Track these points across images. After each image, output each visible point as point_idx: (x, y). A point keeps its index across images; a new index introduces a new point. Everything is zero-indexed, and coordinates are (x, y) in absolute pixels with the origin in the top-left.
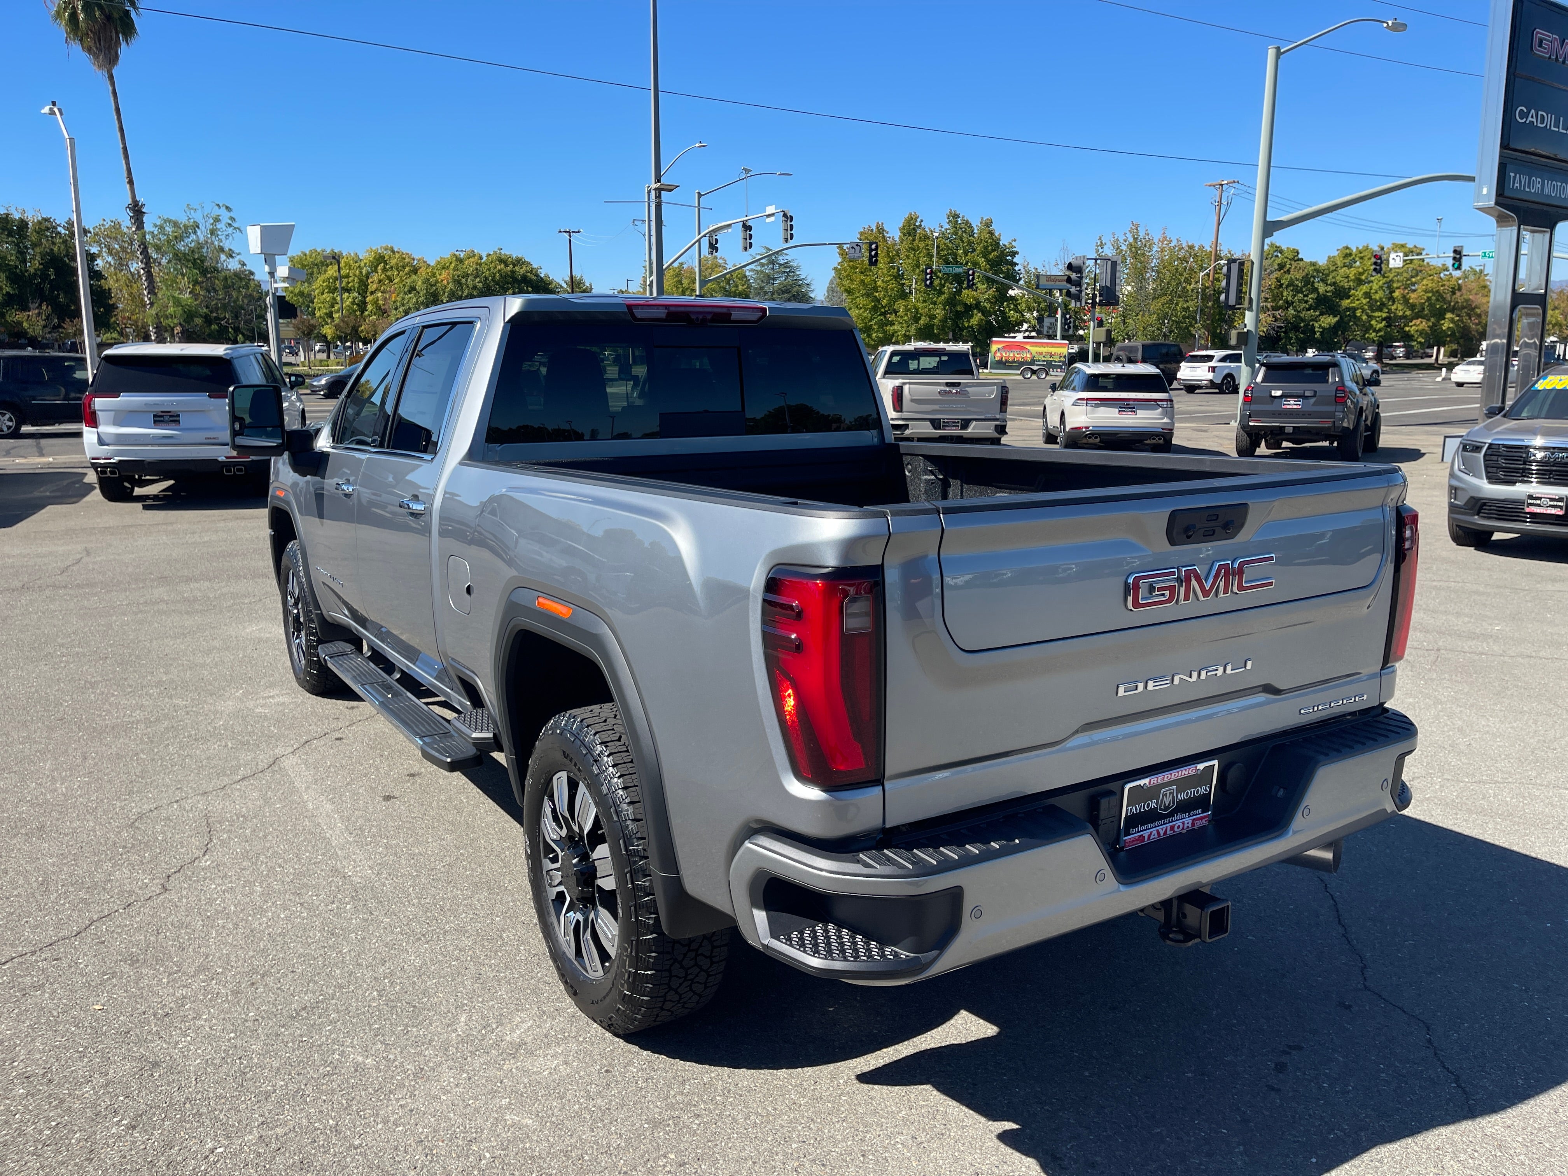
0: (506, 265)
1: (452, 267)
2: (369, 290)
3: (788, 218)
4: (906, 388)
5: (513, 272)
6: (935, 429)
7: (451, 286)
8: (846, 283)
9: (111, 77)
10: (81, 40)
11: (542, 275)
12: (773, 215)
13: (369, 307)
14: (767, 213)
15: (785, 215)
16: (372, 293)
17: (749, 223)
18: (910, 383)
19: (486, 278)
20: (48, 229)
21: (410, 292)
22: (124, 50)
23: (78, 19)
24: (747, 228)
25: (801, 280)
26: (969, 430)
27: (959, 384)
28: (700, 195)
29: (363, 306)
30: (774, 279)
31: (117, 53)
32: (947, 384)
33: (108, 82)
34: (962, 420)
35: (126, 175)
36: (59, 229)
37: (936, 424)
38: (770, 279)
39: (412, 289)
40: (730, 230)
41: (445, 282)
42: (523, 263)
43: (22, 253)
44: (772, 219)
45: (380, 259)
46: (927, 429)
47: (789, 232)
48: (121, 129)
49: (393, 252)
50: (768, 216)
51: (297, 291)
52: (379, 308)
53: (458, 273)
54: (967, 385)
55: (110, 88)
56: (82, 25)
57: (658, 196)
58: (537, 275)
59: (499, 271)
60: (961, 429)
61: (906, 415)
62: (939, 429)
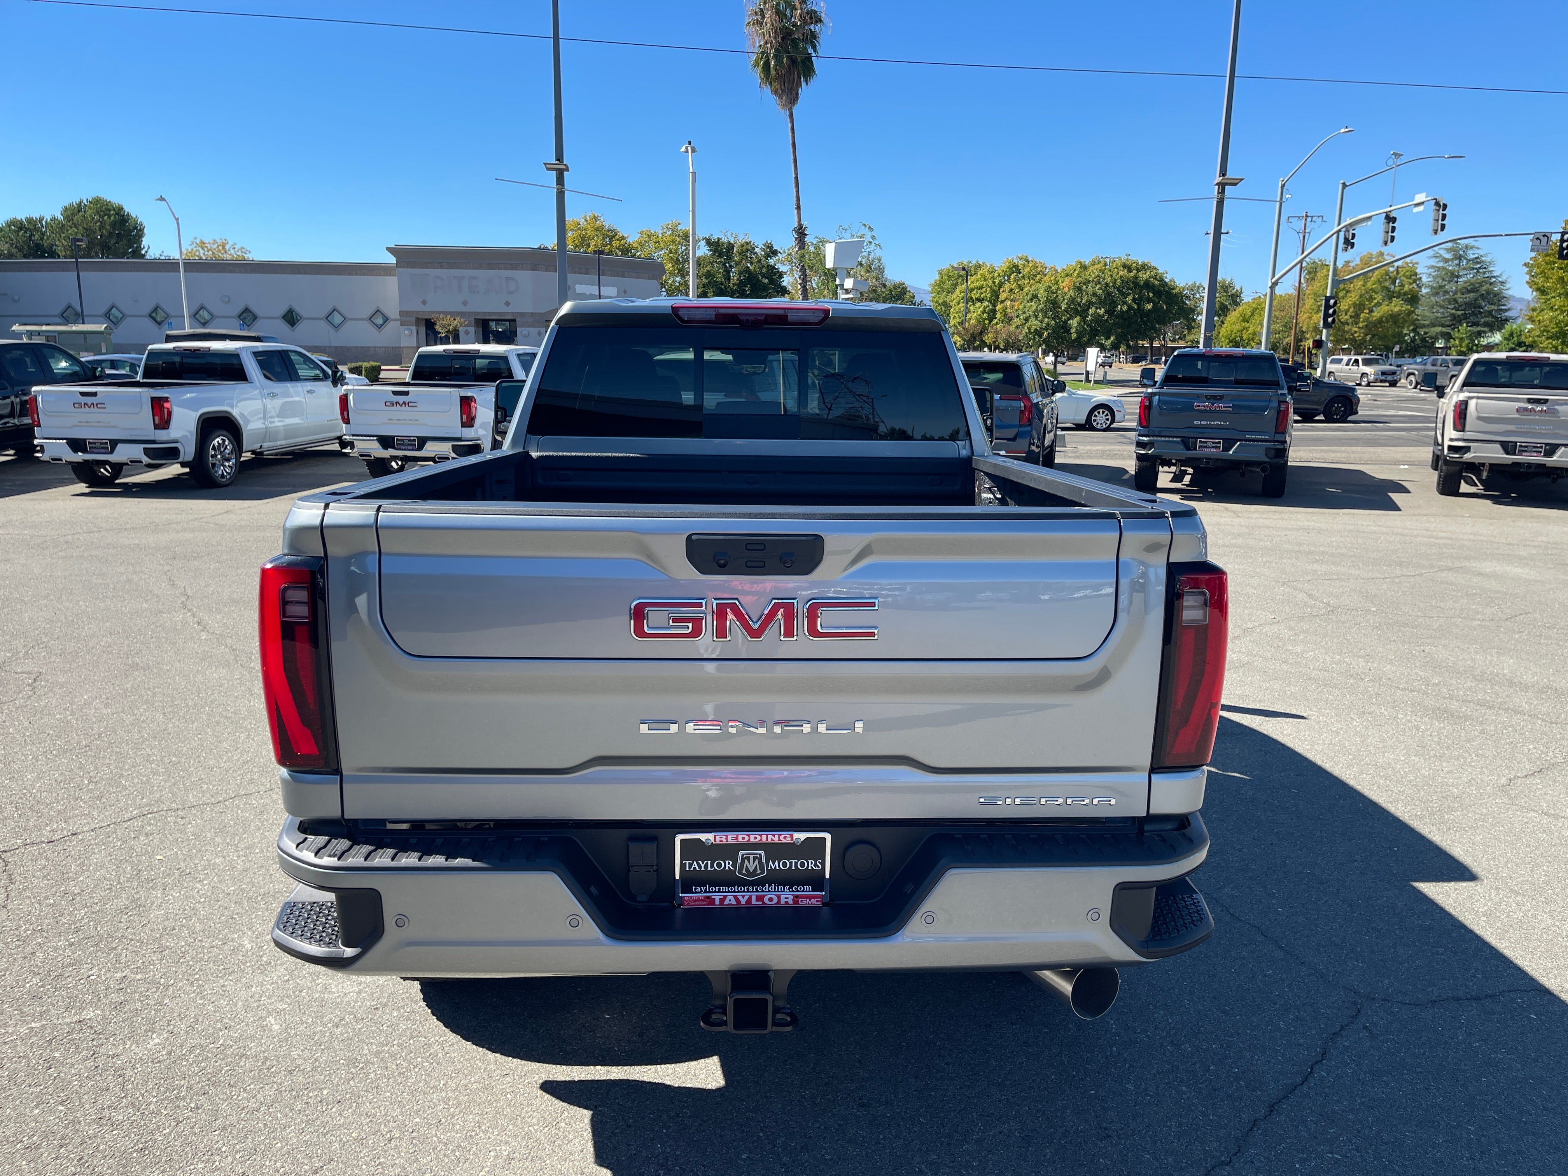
0: (1130, 271)
1: (1075, 275)
2: (1000, 300)
3: (1440, 206)
4: (1472, 404)
5: (1136, 277)
6: (1508, 453)
7: (1071, 293)
8: (1540, 281)
9: (791, 115)
10: (771, 85)
11: (1167, 280)
12: (1422, 203)
13: (998, 315)
14: (1416, 202)
15: (1437, 203)
16: (1002, 302)
17: (1392, 215)
18: (1478, 398)
19: (1107, 285)
20: (748, 250)
21: (1031, 300)
22: (804, 91)
23: (770, 66)
24: (1390, 219)
25: (1494, 277)
26: (1555, 458)
27: (1546, 401)
28: (1344, 186)
29: (992, 314)
30: (1458, 277)
31: (797, 94)
32: (1529, 401)
33: (788, 120)
34: (1547, 444)
35: (795, 202)
36: (757, 250)
37: (1509, 448)
38: (1454, 276)
39: (1035, 296)
40: (1369, 223)
41: (1066, 289)
42: (1149, 268)
43: (727, 272)
44: (1421, 208)
45: (1015, 269)
46: (1497, 454)
47: (1440, 222)
48: (795, 161)
49: (1028, 261)
50: (1417, 205)
51: (941, 301)
52: (1005, 315)
53: (1080, 279)
54: (1557, 403)
55: (790, 125)
56: (773, 72)
57: (1222, 192)
58: (1161, 280)
59: (1121, 277)
60: (1544, 456)
61: (1468, 435)
62: (1514, 454)
